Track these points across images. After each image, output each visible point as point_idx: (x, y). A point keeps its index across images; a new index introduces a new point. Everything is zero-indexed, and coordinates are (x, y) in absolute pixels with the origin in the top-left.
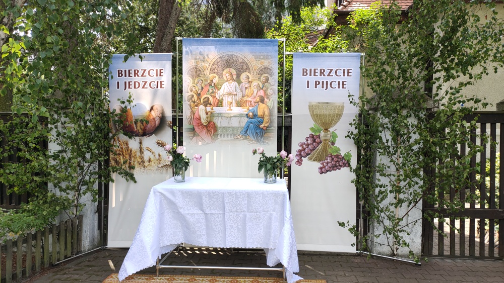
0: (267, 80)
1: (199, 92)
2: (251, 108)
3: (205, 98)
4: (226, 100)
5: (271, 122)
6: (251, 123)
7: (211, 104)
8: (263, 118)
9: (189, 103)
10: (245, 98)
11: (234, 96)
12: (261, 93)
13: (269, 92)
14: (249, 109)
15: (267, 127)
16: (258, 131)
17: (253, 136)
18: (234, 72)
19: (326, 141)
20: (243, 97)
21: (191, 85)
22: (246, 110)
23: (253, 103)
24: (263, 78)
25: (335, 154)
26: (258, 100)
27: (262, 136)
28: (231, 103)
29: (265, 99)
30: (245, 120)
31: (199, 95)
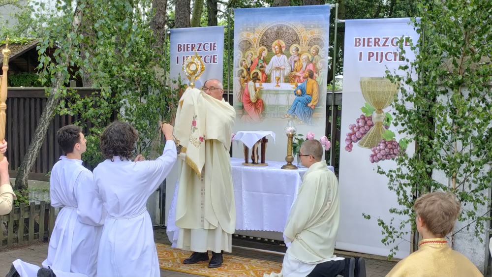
0: (317, 52)
1: (249, 67)
2: (299, 84)
3: (254, 73)
4: (275, 75)
5: (319, 100)
6: (300, 101)
7: (259, 80)
8: (312, 95)
9: (238, 78)
10: (294, 73)
11: (282, 71)
12: (311, 67)
13: (319, 65)
14: (297, 86)
15: (315, 106)
16: (306, 111)
17: (301, 116)
18: (283, 43)
19: (379, 124)
20: (292, 71)
21: (242, 59)
22: (294, 86)
23: (301, 78)
24: (312, 50)
25: (389, 140)
26: (307, 75)
27: (310, 116)
28: (279, 79)
29: (315, 74)
30: (293, 97)
31: (249, 70)
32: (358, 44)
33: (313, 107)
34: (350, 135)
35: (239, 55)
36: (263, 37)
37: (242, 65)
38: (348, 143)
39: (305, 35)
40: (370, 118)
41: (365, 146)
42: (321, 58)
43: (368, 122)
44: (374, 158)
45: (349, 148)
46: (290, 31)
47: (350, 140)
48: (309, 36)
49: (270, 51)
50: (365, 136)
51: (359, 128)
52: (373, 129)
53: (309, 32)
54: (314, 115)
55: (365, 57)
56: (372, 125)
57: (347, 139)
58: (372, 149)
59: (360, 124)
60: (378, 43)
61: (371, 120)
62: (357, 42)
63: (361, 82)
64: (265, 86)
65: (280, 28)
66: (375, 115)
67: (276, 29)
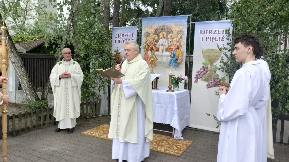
0: (181, 37)
1: (149, 44)
2: (172, 52)
3: (151, 47)
4: (161, 48)
5: (182, 59)
6: (173, 60)
7: (154, 50)
8: (178, 57)
9: (144, 50)
10: (170, 47)
12: (178, 44)
13: (182, 43)
15: (180, 62)
16: (176, 64)
17: (173, 66)
18: (165, 33)
19: (211, 70)
20: (169, 46)
21: (145, 41)
23: (173, 50)
24: (179, 36)
25: (216, 78)
26: (176, 48)
27: (178, 67)
28: (163, 50)
29: (180, 47)
31: (148, 46)
32: (201, 33)
33: (179, 63)
34: (197, 75)
35: (144, 39)
36: (155, 30)
37: (145, 43)
38: (196, 79)
39: (176, 29)
40: (207, 68)
41: (204, 81)
42: (183, 40)
43: (206, 70)
44: (209, 86)
45: (196, 81)
46: (168, 28)
47: (197, 78)
48: (178, 30)
49: (159, 37)
50: (204, 76)
51: (201, 72)
52: (208, 73)
53: (177, 28)
54: (179, 66)
55: (205, 39)
56: (208, 71)
57: (195, 77)
58: (208, 82)
59: (202, 70)
60: (211, 32)
61: (207, 69)
62: (201, 32)
63: (202, 51)
64: (156, 53)
65: (164, 26)
66: (209, 66)
67: (161, 27)
